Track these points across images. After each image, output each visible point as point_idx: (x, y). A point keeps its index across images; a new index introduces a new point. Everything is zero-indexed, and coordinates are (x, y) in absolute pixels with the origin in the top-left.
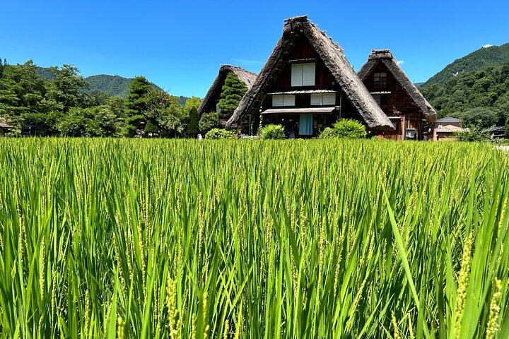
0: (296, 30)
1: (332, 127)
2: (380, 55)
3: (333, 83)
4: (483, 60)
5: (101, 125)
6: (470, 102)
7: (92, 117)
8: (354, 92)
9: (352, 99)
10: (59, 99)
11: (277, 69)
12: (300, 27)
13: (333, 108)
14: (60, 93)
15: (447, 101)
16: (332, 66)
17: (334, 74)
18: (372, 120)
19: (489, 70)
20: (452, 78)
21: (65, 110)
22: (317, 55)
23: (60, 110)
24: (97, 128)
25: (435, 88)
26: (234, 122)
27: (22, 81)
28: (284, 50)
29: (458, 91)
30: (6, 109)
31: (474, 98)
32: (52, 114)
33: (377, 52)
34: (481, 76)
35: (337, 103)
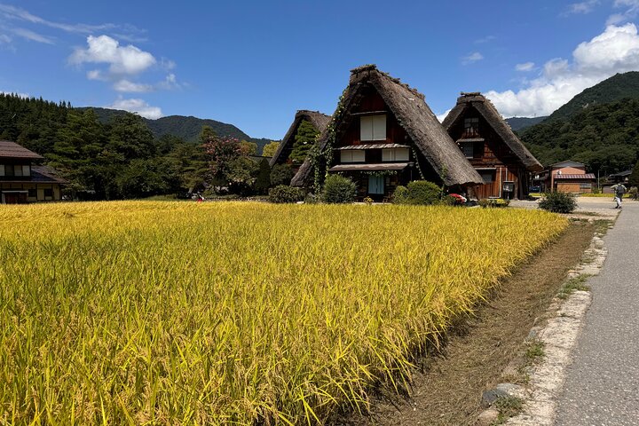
0: (364, 80)
1: (405, 185)
2: (470, 99)
3: (406, 137)
4: (618, 89)
5: (165, 178)
6: (602, 140)
7: (155, 170)
8: (428, 147)
9: (425, 154)
10: (120, 150)
11: (344, 122)
12: (368, 77)
13: (406, 164)
14: (121, 143)
15: (575, 138)
16: (403, 119)
17: (406, 128)
18: (448, 178)
19: (625, 101)
20: (580, 112)
21: (126, 163)
22: (386, 108)
23: (121, 162)
24: (160, 182)
25: (560, 124)
26: (299, 180)
27: (82, 131)
28: (352, 102)
29: (588, 127)
30: (63, 162)
31: (608, 134)
32: (112, 167)
33: (466, 95)
34: (616, 107)
35: (411, 159)
